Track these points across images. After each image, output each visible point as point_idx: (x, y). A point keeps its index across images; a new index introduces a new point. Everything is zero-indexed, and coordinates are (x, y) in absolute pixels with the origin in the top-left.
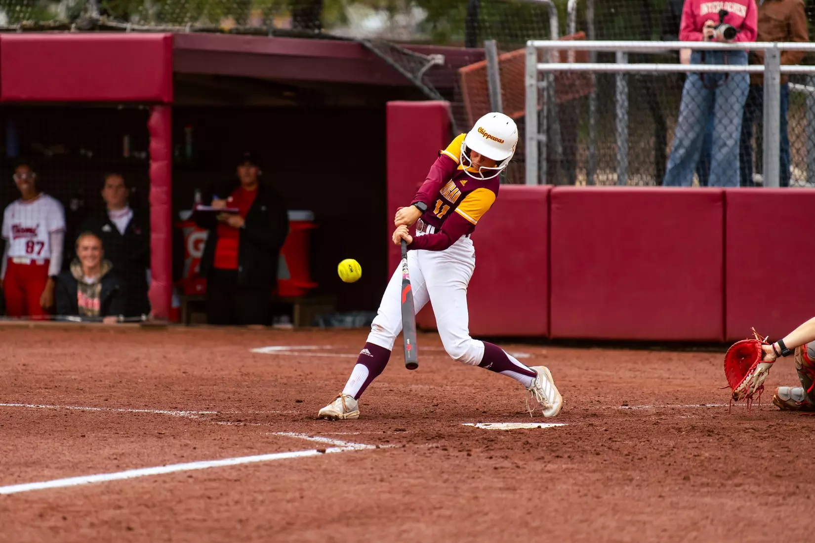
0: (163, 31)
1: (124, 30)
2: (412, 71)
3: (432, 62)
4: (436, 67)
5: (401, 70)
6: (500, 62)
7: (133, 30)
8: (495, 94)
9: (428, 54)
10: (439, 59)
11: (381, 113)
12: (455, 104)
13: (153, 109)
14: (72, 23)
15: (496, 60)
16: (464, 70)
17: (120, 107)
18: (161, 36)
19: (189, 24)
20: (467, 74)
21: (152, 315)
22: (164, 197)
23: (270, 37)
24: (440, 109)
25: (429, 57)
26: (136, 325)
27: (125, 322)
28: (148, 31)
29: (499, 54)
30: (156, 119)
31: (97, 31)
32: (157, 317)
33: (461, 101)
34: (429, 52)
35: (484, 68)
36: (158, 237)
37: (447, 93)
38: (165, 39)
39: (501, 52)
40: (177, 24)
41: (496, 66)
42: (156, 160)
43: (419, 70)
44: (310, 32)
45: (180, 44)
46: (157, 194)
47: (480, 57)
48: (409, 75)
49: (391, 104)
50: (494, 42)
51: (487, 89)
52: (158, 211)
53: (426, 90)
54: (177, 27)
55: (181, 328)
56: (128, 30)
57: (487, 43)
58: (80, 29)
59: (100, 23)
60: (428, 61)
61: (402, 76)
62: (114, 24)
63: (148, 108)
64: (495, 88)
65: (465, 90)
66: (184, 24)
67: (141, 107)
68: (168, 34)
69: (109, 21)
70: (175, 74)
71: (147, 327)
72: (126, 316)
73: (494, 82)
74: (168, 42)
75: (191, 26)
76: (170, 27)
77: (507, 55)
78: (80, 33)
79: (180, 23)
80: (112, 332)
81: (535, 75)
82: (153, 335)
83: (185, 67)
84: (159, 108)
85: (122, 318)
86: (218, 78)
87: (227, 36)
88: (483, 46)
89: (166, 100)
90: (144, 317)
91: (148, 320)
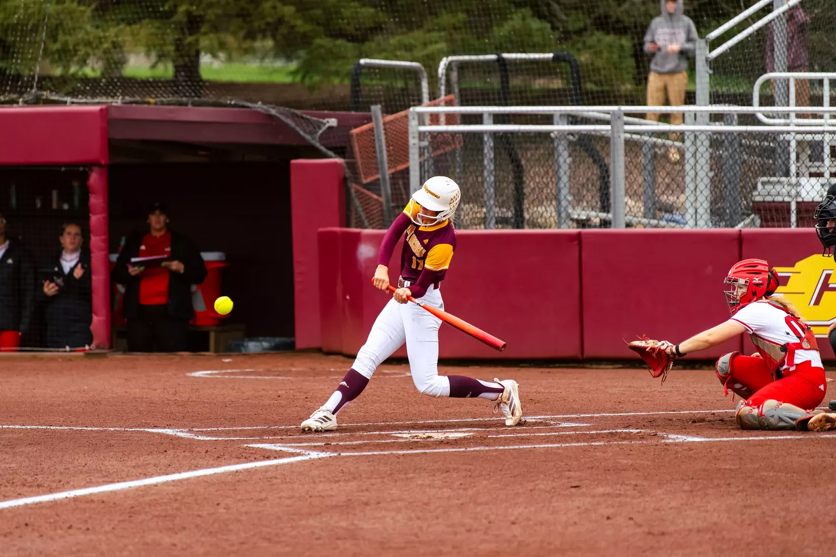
0: (99, 103)
1: (65, 103)
2: (310, 133)
3: (327, 125)
4: (330, 128)
5: (302, 133)
6: (385, 124)
7: (73, 103)
8: (381, 151)
9: (324, 119)
10: (333, 122)
11: (286, 169)
12: (347, 160)
13: (91, 171)
14: (19, 98)
15: (381, 122)
16: (355, 131)
17: (63, 169)
18: (97, 108)
19: (120, 98)
20: (357, 135)
21: (93, 346)
22: (102, 245)
23: (190, 106)
24: (336, 164)
25: (325, 121)
26: (81, 354)
27: (71, 351)
28: (86, 104)
29: (383, 117)
30: (94, 178)
31: (41, 105)
32: (98, 347)
33: (353, 158)
34: (325, 116)
35: (371, 130)
36: (98, 280)
37: (341, 151)
38: (101, 110)
39: (385, 115)
40: (109, 98)
41: (382, 127)
42: (95, 214)
43: (316, 132)
44: (222, 101)
45: (114, 114)
46: (96, 241)
47: (369, 120)
48: (308, 137)
49: (293, 161)
50: (379, 106)
51: (374, 147)
52: (97, 257)
53: (323, 149)
54: (110, 100)
55: (120, 356)
56: (68, 103)
57: (373, 108)
58: (26, 103)
59: (44, 97)
60: (325, 124)
61: (303, 138)
62: (55, 97)
63: (87, 169)
64: (381, 146)
65: (356, 149)
66: (116, 97)
67: (81, 169)
68: (104, 107)
69: (51, 96)
70: (109, 140)
71: (89, 355)
72: (70, 347)
73: (380, 141)
74: (104, 113)
75: (122, 99)
76: (104, 99)
77: (390, 118)
78: (27, 107)
79: (113, 97)
80: (60, 360)
81: (417, 135)
82: (95, 361)
83: (118, 134)
84: (96, 169)
85: (68, 348)
86: (144, 142)
87: (153, 106)
88: (369, 110)
89: (103, 162)
90: (87, 347)
91: (90, 349)
